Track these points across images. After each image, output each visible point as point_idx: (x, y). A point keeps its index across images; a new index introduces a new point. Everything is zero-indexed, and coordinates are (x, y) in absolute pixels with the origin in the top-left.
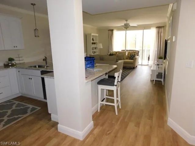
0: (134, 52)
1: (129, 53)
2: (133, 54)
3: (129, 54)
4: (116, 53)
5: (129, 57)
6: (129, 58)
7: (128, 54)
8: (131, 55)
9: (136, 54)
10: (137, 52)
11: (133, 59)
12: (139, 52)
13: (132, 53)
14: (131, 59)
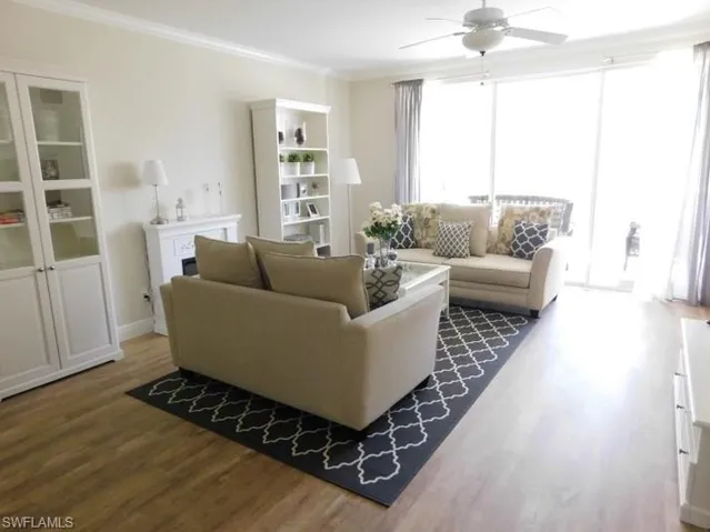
0: (537, 209)
1: (509, 213)
2: (535, 225)
3: (510, 223)
4: (433, 211)
5: (508, 239)
6: (508, 245)
7: (501, 224)
8: (519, 230)
9: (549, 221)
10: (560, 208)
11: (530, 258)
12: (570, 207)
13: (527, 214)
14: (521, 255)
